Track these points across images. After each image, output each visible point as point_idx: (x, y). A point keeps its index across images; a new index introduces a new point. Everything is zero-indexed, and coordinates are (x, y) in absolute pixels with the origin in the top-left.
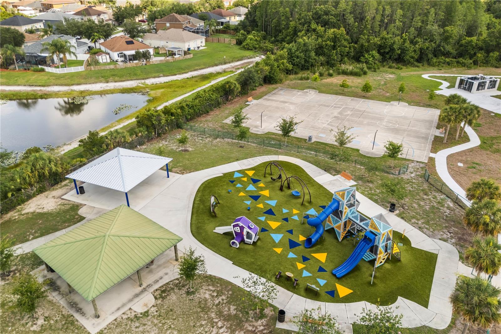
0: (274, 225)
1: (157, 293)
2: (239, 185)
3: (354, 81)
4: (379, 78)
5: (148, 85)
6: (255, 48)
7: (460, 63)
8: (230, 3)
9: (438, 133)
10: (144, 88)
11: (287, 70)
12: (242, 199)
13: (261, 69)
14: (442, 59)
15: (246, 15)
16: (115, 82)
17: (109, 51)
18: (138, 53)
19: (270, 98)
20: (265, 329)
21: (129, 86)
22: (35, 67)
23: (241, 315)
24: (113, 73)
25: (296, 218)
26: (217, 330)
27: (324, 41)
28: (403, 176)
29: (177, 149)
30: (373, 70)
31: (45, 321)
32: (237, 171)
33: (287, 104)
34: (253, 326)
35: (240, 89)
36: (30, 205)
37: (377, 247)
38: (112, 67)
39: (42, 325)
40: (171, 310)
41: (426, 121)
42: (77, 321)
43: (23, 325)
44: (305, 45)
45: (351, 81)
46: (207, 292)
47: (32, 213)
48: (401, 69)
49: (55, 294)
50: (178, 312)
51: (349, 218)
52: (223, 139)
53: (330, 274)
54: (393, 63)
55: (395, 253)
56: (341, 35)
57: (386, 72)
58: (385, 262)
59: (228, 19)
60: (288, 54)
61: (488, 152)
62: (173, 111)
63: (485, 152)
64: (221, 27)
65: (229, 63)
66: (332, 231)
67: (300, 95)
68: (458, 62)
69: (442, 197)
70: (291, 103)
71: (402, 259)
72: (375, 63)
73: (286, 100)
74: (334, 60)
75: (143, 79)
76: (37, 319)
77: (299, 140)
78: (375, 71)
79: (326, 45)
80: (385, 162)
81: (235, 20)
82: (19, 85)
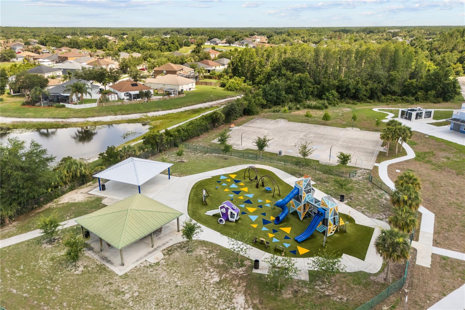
0: (251, 210)
1: (164, 252)
2: (224, 184)
3: (317, 113)
4: (338, 111)
5: (149, 117)
6: (237, 89)
7: (404, 100)
8: (215, 55)
9: (382, 149)
10: (146, 119)
11: (262, 105)
12: (227, 194)
13: (241, 103)
14: (389, 97)
15: (229, 64)
16: (123, 115)
17: (117, 92)
18: (141, 93)
19: (249, 125)
20: (244, 273)
21: (134, 118)
22: (57, 104)
23: (227, 265)
24: (120, 108)
25: (268, 205)
26: (209, 274)
27: (292, 83)
28: (352, 178)
29: (175, 161)
30: (333, 105)
31: (84, 268)
32: (223, 175)
33: (262, 130)
34: (236, 271)
35: (224, 118)
36: (64, 199)
37: (327, 220)
38: (120, 103)
39: (83, 271)
40: (176, 262)
41: (374, 141)
42: (108, 268)
43: (68, 271)
44: (276, 85)
45: (314, 113)
46: (202, 251)
47: (67, 203)
48: (356, 104)
49: (90, 252)
50: (181, 263)
51: (307, 202)
52: (211, 154)
53: (294, 241)
54: (349, 100)
55: (341, 225)
56: (305, 79)
57: (344, 107)
58: (335, 233)
59: (214, 68)
60: (263, 93)
61: (421, 163)
62: (172, 133)
63: (418, 163)
64: (208, 74)
65: (215, 100)
66: (295, 213)
67: (273, 123)
68: (402, 99)
69: (381, 192)
70: (266, 129)
71: (347, 231)
72: (334, 100)
73: (261, 127)
74: (301, 97)
75: (145, 113)
76: (78, 267)
77: (272, 154)
78: (335, 106)
79: (294, 86)
80: (339, 169)
81: (220, 69)
82: (44, 118)
